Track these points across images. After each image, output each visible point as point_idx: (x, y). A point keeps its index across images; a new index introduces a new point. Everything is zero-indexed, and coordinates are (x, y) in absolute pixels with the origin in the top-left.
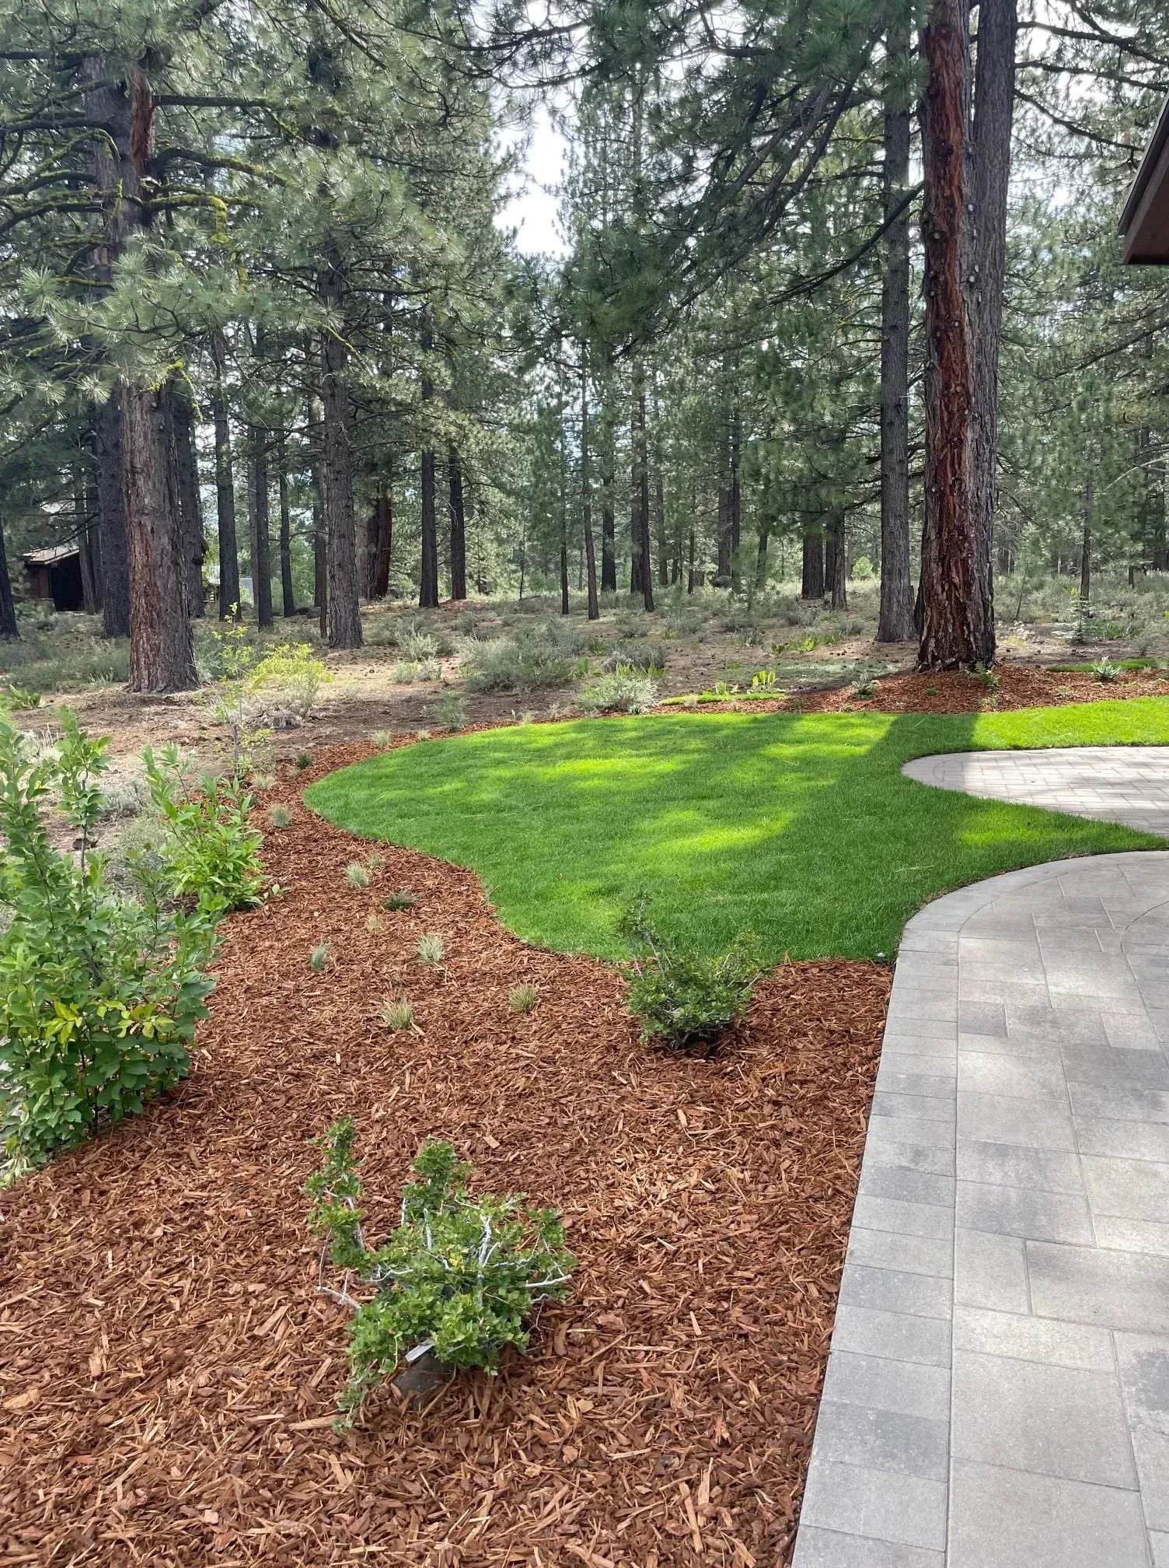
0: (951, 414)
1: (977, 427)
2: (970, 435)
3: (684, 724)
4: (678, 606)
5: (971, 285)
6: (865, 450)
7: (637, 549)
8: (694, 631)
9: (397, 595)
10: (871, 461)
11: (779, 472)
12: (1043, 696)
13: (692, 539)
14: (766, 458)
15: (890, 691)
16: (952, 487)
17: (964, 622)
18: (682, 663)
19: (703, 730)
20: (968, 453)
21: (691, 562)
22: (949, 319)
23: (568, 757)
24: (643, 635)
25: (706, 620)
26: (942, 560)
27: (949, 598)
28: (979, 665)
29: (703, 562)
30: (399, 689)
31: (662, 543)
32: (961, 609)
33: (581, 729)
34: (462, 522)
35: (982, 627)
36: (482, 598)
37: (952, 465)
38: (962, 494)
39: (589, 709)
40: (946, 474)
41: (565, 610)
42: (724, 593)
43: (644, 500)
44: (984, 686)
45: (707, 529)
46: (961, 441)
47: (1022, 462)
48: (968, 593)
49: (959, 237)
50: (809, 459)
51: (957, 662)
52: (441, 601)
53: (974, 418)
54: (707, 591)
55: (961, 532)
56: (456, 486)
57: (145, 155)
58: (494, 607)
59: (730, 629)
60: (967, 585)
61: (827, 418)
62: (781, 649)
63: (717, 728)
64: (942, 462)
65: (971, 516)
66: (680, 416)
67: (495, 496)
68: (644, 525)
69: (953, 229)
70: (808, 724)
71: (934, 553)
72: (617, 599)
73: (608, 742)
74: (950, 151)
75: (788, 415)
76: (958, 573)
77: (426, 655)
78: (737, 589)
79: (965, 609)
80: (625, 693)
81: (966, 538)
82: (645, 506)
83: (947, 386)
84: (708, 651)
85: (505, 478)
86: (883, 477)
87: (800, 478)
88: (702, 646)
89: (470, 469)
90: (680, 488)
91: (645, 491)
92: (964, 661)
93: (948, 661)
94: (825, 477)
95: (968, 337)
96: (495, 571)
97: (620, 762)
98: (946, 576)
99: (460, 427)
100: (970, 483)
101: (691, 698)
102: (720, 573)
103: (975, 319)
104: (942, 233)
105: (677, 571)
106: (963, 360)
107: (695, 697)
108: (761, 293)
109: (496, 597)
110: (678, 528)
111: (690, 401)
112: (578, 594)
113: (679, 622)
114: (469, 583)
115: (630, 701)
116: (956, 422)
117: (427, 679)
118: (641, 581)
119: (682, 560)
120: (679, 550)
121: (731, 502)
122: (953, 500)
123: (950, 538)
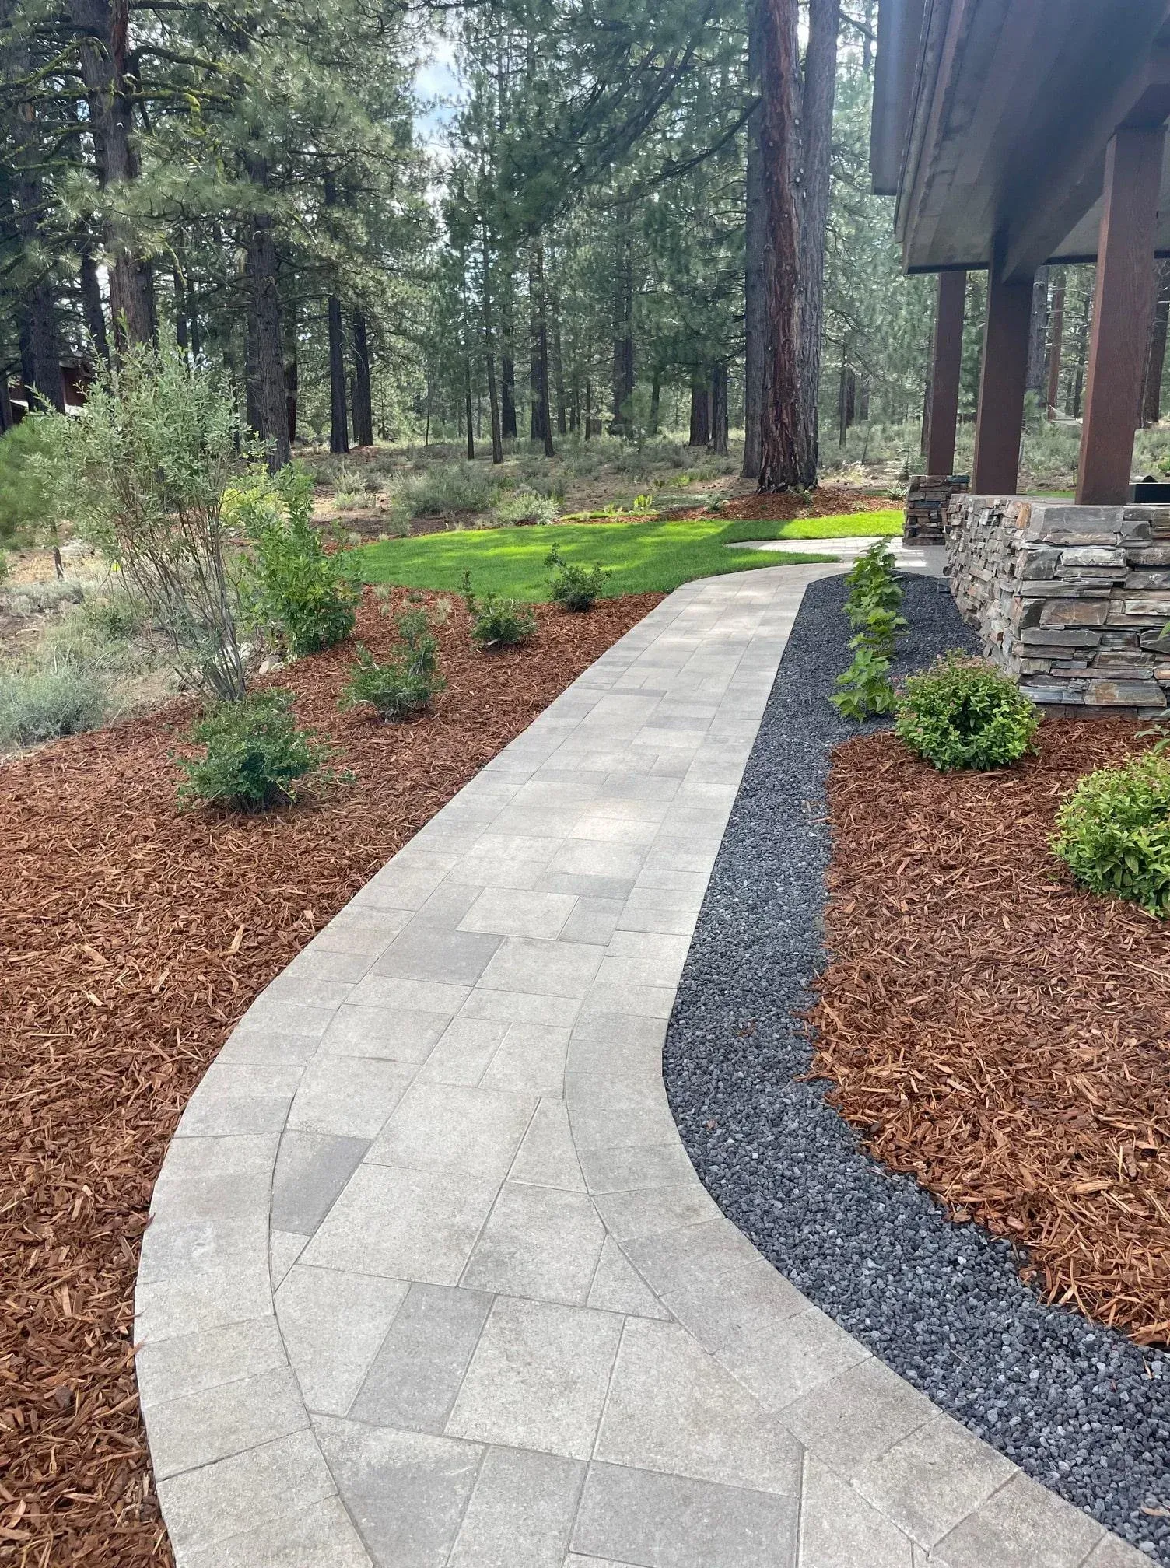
0: (782, 287)
1: (803, 299)
2: (797, 305)
3: (580, 529)
4: (576, 452)
5: (797, 185)
6: (733, 309)
7: (537, 397)
8: (589, 471)
9: (305, 443)
10: (737, 318)
11: (659, 329)
12: (845, 509)
13: (589, 388)
14: (648, 316)
15: (735, 507)
16: (783, 346)
17: (792, 454)
18: (578, 495)
19: (593, 532)
20: (795, 320)
21: (588, 409)
22: (781, 211)
23: (496, 546)
24: (546, 475)
25: (601, 463)
26: (776, 404)
27: (781, 435)
28: (801, 487)
29: (600, 411)
30: (345, 513)
31: (561, 391)
32: (790, 443)
33: (503, 532)
34: (368, 370)
35: (806, 458)
36: (386, 445)
37: (784, 329)
38: (791, 352)
39: (506, 522)
40: (778, 336)
41: (471, 455)
42: (617, 440)
43: (542, 348)
44: (803, 503)
45: (604, 377)
46: (790, 310)
47: (866, 321)
48: (795, 431)
49: (788, 146)
50: (683, 318)
51: (785, 485)
52: (350, 447)
53: (800, 292)
54: (604, 438)
55: (790, 383)
56: (360, 332)
57: (124, 53)
58: (402, 452)
59: (620, 469)
60: (795, 424)
61: (700, 281)
62: (662, 484)
63: (603, 531)
64: (776, 326)
65: (797, 370)
66: (575, 267)
67: (399, 342)
68: (544, 374)
69: (783, 140)
70: (670, 527)
71: (770, 399)
72: (519, 445)
73: (523, 540)
74: (781, 76)
75: (667, 278)
76: (787, 415)
77: (357, 490)
78: (631, 436)
79: (793, 444)
80: (533, 509)
81: (794, 387)
82: (544, 354)
83: (779, 266)
84: (601, 487)
85: (406, 324)
86: (747, 334)
87: (677, 333)
88: (596, 483)
89: (374, 317)
90: (576, 336)
91: (544, 340)
92: (791, 484)
93: (779, 485)
94: (697, 333)
95: (795, 226)
96: (399, 419)
97: (533, 548)
98: (778, 418)
99: (380, 282)
100: (797, 343)
101: (586, 514)
102: (615, 421)
103: (801, 211)
104: (775, 143)
105: (575, 421)
106: (792, 245)
107: (589, 514)
108: (641, 175)
109: (403, 443)
110: (575, 376)
111: (584, 251)
112: (484, 441)
113: (576, 464)
114: (375, 430)
115: (538, 516)
116: (787, 296)
117: (365, 507)
118: (541, 429)
119: (579, 408)
120: (578, 398)
121: (626, 351)
122: (784, 357)
123: (782, 387)
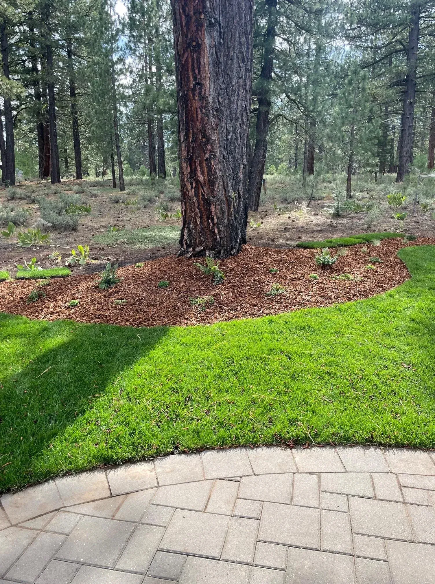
0: (188, 16)
1: (216, 35)
2: (207, 41)
16: (194, 90)
17: (210, 216)
20: (207, 59)
26: (190, 160)
27: (197, 194)
32: (207, 204)
35: (226, 221)
37: (193, 70)
38: (203, 98)
40: (188, 77)
46: (199, 45)
51: (204, 250)
53: (211, 25)
55: (204, 135)
60: (212, 183)
65: (213, 120)
71: (183, 153)
76: (203, 172)
79: (210, 205)
81: (208, 140)
92: (211, 249)
93: (198, 249)
98: (193, 174)
100: (209, 88)
122: (196, 104)
123: (195, 140)
